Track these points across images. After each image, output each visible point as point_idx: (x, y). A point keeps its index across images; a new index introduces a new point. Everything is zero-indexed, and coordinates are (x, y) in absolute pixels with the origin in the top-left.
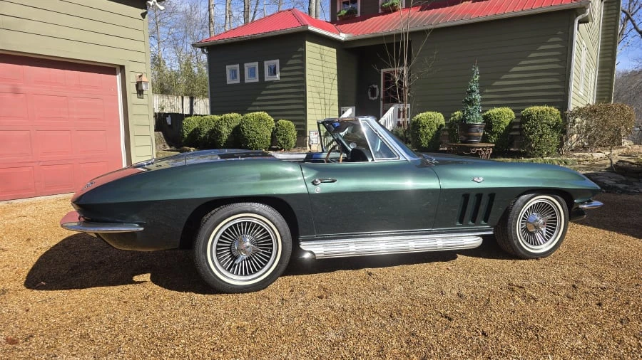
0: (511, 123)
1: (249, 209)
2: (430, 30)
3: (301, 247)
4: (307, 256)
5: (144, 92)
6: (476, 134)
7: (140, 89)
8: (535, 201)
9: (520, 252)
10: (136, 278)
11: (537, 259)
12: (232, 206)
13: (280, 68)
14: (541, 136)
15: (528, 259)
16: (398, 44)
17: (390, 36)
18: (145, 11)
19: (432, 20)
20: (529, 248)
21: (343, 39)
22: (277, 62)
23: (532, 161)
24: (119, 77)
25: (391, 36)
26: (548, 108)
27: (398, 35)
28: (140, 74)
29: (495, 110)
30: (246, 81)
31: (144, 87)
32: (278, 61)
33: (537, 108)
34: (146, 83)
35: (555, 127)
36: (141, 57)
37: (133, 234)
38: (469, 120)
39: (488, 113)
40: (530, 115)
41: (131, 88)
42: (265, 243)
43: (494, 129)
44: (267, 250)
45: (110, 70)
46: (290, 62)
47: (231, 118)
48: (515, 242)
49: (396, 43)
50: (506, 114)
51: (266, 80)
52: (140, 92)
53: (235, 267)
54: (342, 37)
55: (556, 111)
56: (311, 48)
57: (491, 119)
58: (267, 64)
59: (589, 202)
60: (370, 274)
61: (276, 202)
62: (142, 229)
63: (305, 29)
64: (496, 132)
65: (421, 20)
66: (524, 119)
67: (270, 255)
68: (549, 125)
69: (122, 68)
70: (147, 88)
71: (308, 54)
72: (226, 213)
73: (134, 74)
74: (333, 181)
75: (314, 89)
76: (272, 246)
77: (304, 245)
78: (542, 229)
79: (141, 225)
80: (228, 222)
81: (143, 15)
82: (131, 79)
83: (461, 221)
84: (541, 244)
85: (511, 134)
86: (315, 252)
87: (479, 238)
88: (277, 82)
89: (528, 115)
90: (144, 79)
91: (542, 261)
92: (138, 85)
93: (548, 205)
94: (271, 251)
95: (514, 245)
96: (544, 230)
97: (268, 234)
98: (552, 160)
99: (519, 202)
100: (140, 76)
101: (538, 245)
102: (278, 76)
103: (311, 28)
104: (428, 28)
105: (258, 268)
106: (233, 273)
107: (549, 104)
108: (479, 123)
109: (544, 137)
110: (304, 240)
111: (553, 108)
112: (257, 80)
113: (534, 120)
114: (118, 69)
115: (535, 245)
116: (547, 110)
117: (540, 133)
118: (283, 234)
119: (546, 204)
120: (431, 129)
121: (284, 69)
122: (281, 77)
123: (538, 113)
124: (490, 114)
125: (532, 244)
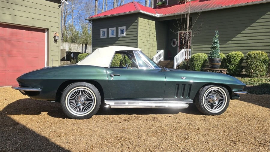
0: (242, 60)
1: (83, 85)
2: (200, 12)
3: (105, 102)
4: (107, 106)
5: (57, 41)
6: (217, 64)
7: (55, 39)
9: (205, 112)
11: (214, 115)
12: (77, 83)
13: (126, 30)
14: (256, 66)
15: (209, 115)
16: (184, 19)
18: (60, 4)
19: (203, 7)
20: (209, 110)
21: (158, 16)
22: (125, 27)
23: (251, 79)
24: (46, 34)
25: (180, 15)
26: (260, 52)
27: (184, 15)
29: (234, 53)
30: (110, 37)
31: (57, 38)
33: (255, 52)
34: (58, 36)
35: (264, 62)
36: (57, 25)
37: (38, 92)
38: (213, 56)
39: (229, 54)
40: (250, 56)
41: (51, 39)
42: (90, 100)
43: (232, 62)
44: (90, 102)
45: (43, 30)
46: (131, 27)
48: (203, 107)
50: (239, 55)
51: (119, 36)
52: (55, 41)
53: (76, 108)
54: (158, 15)
55: (265, 54)
56: (141, 20)
58: (120, 28)
59: (241, 91)
61: (95, 83)
62: (41, 90)
63: (138, 12)
64: (233, 64)
65: (197, 7)
67: (91, 105)
68: (260, 61)
69: (48, 29)
70: (59, 39)
71: (139, 24)
72: (74, 86)
73: (53, 33)
74: (119, 76)
75: (142, 41)
76: (92, 101)
77: (106, 102)
78: (216, 102)
79: (41, 89)
80: (75, 90)
81: (59, 6)
82: (52, 34)
83: (177, 96)
84: (216, 109)
85: (242, 65)
86: (110, 105)
87: (186, 104)
88: (124, 37)
89: (249, 56)
90: (57, 35)
92: (55, 37)
94: (92, 103)
97: (91, 96)
98: (262, 79)
100: (56, 33)
102: (125, 33)
103: (141, 11)
105: (86, 110)
106: (75, 111)
107: (261, 50)
108: (218, 58)
109: (258, 67)
110: (106, 100)
111: (263, 52)
112: (115, 36)
113: (253, 58)
114: (46, 30)
115: (213, 109)
116: (260, 53)
117: (256, 64)
118: (97, 96)
119: (218, 91)
120: (200, 61)
121: (128, 30)
122: (126, 35)
123: (255, 55)
124: (230, 54)
125: (211, 108)
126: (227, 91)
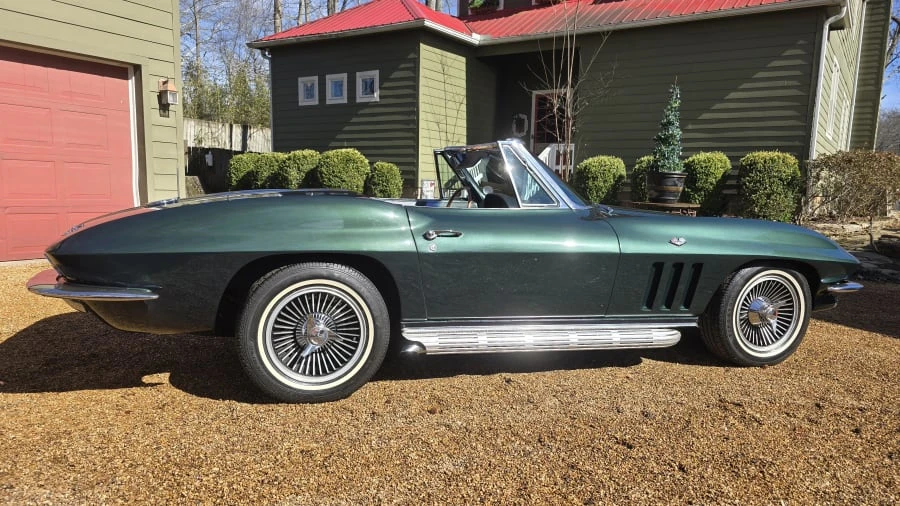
0: (726, 177)
1: (325, 273)
2: (608, 32)
3: (404, 335)
4: (413, 349)
5: (171, 108)
6: (674, 188)
7: (164, 102)
8: (761, 278)
9: (736, 355)
10: (146, 379)
11: (762, 366)
12: (298, 267)
13: (380, 84)
14: (768, 196)
15: (748, 366)
16: (559, 52)
17: (548, 41)
19: (612, 17)
20: (750, 348)
21: (477, 43)
22: (375, 74)
24: (131, 83)
25: (550, 40)
26: (780, 154)
27: (560, 39)
28: (164, 80)
29: (702, 156)
30: (328, 102)
31: (170, 99)
32: (377, 72)
33: (764, 154)
34: (174, 94)
35: (790, 184)
36: (166, 54)
37: (141, 303)
38: (662, 166)
39: (691, 159)
40: (753, 164)
41: (151, 102)
42: (349, 327)
43: (699, 184)
44: (351, 338)
45: (119, 70)
46: (396, 74)
47: (305, 157)
48: (731, 340)
49: (556, 50)
50: (718, 163)
51: (358, 100)
52: (164, 107)
53: (300, 362)
54: (476, 39)
55: (792, 159)
56: (428, 54)
57: (695, 169)
58: (360, 77)
59: (843, 283)
60: (508, 381)
61: (368, 264)
62: (155, 297)
63: (419, 24)
64: (702, 189)
65: (596, 16)
66: (745, 170)
67: (356, 346)
68: (781, 179)
69: (137, 68)
70: (176, 103)
71: (423, 63)
72: (288, 278)
73: (155, 80)
74: (457, 235)
75: (430, 117)
76: (359, 332)
77: (409, 334)
78: (772, 321)
79: (154, 291)
80: (291, 292)
82: (151, 87)
83: (650, 305)
84: (768, 344)
85: (725, 192)
86: (425, 344)
87: (676, 332)
88: (375, 105)
89: (751, 165)
90: (170, 87)
91: (769, 369)
92: (162, 95)
93: (782, 285)
94: (358, 339)
95: (729, 344)
96: (774, 322)
97: (353, 312)
99: (738, 278)
100: (165, 83)
101: (764, 345)
102: (376, 95)
103: (428, 23)
104: (606, 28)
105: (337, 366)
106: (297, 371)
107: (783, 149)
108: (677, 172)
109: (773, 197)
110: (408, 326)
111: (788, 155)
112: (344, 100)
113: (760, 172)
114: (131, 70)
115: (760, 345)
116: (779, 158)
117: (768, 191)
118: (376, 314)
119: (778, 283)
120: (605, 181)
121: (386, 85)
122: (381, 97)
123: (765, 162)
124: (693, 161)
125: (755, 343)
126: (806, 283)
